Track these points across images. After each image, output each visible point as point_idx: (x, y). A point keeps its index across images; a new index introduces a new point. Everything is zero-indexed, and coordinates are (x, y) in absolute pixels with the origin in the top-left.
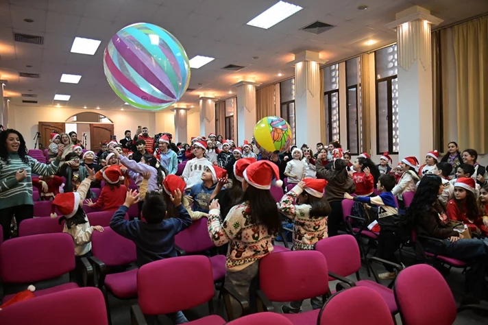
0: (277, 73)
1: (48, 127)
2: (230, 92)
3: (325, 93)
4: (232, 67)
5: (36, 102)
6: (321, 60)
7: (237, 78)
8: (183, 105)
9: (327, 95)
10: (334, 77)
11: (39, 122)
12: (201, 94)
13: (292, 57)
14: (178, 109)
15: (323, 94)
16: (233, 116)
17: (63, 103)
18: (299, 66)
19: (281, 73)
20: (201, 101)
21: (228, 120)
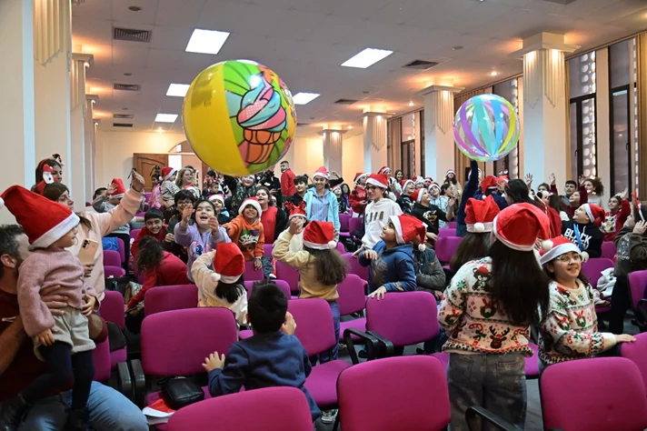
0: (491, 71)
1: (145, 161)
2: (411, 104)
3: (572, 101)
4: (418, 64)
5: (131, 125)
6: (567, 46)
7: (424, 80)
8: (336, 126)
9: (575, 104)
10: (587, 73)
11: (134, 154)
12: (366, 107)
13: (518, 45)
14: (329, 132)
15: (568, 101)
16: (413, 141)
17: (166, 125)
18: (530, 58)
19: (497, 70)
20: (366, 119)
21: (405, 146)
